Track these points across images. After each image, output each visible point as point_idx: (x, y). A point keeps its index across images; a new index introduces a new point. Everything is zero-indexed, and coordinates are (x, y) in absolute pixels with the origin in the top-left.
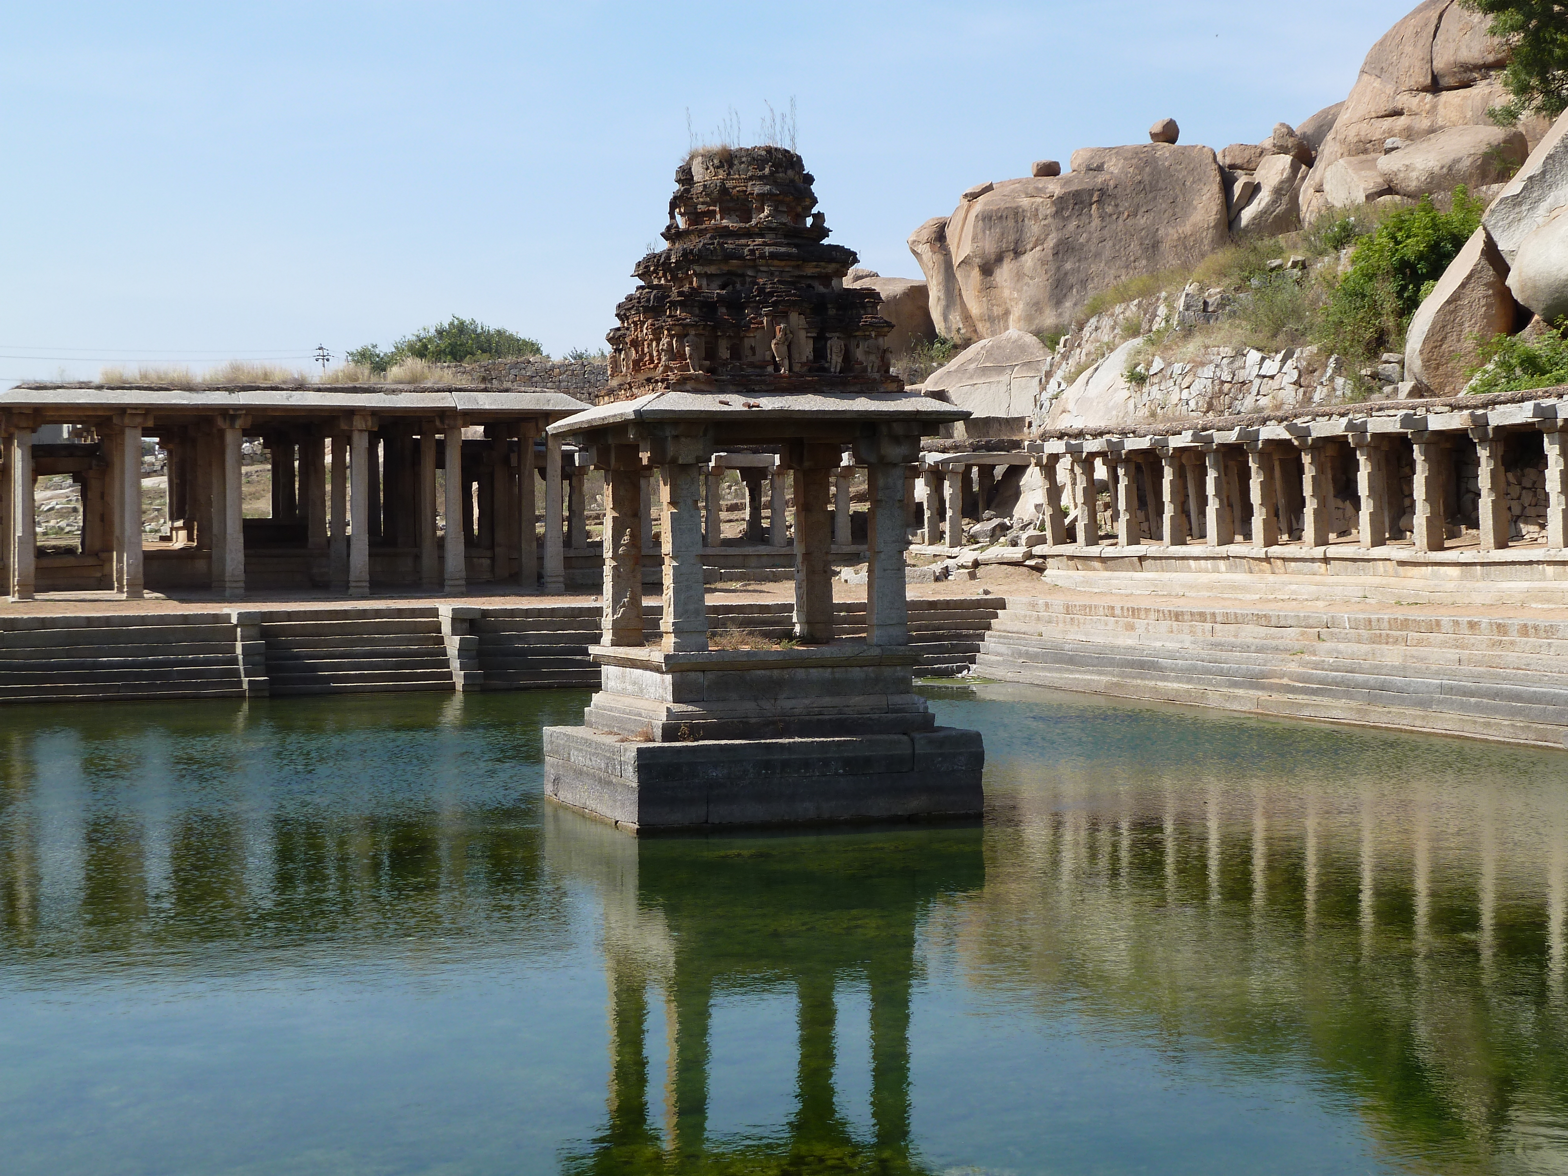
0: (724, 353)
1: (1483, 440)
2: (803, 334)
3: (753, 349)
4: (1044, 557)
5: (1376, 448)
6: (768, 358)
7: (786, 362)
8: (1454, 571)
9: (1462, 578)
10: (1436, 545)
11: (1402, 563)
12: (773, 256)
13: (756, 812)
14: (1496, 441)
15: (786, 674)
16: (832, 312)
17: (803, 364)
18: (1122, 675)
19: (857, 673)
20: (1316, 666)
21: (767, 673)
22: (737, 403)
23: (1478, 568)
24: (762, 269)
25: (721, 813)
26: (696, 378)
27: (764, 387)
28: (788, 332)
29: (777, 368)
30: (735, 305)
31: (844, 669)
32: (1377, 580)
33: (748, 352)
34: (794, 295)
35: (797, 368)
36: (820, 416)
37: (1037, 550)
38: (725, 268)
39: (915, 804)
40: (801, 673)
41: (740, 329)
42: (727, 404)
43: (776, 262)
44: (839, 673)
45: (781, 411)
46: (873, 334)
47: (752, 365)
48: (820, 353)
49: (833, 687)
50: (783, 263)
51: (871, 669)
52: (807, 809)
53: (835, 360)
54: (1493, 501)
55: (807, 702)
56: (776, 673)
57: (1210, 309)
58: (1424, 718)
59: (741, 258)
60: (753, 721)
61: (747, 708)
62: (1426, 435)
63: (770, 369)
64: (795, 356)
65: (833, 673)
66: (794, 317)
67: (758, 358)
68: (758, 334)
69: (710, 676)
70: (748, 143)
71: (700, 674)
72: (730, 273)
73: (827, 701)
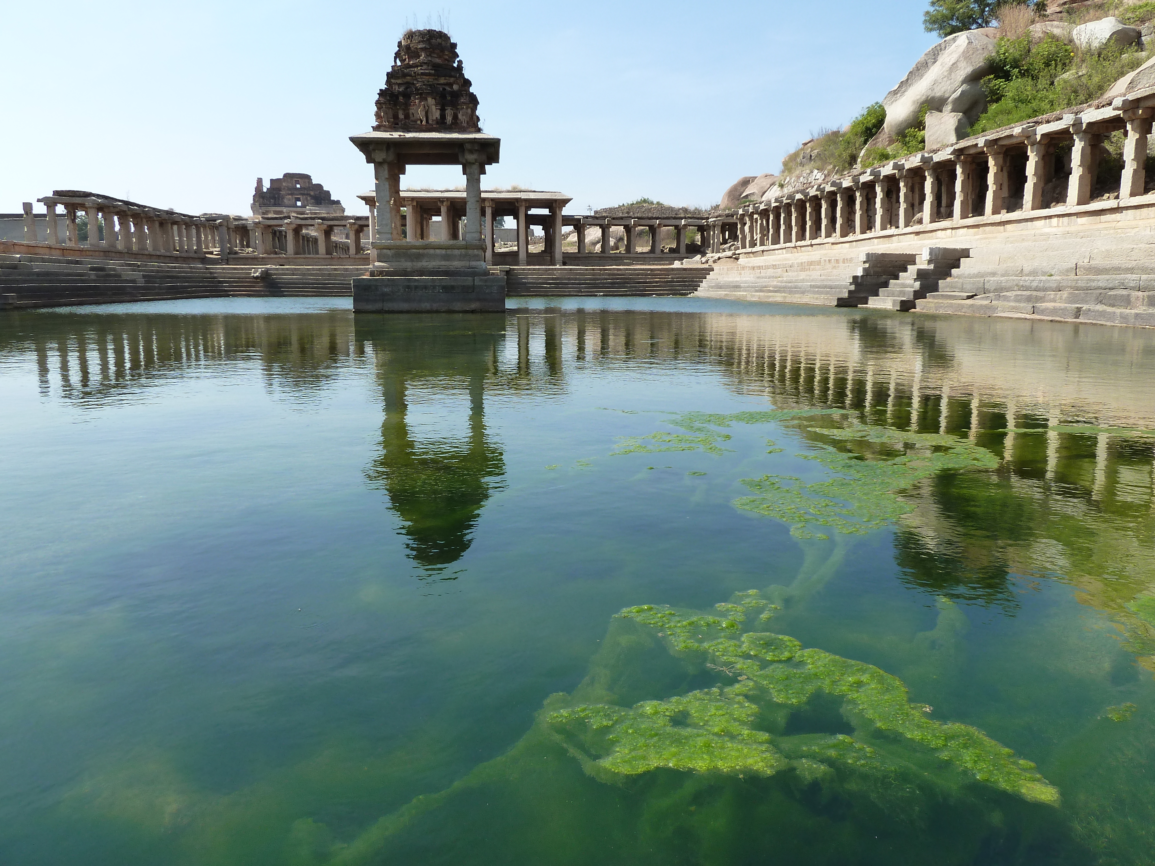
0: (401, 116)
1: (858, 189)
2: (434, 107)
3: (413, 114)
4: (739, 254)
5: (829, 198)
6: (419, 118)
7: (425, 119)
8: (847, 245)
9: (850, 247)
10: (842, 236)
11: (833, 244)
12: (422, 74)
13: (405, 306)
14: (863, 189)
15: (426, 251)
16: (449, 98)
17: (433, 120)
18: (730, 291)
19: (456, 252)
20: (781, 282)
21: (418, 251)
22: (396, 135)
23: (855, 243)
24: (419, 80)
25: (389, 306)
26: (385, 126)
27: (415, 130)
28: (426, 105)
29: (421, 122)
30: (407, 96)
31: (451, 250)
32: (825, 252)
33: (411, 116)
34: (429, 90)
35: (430, 122)
36: (431, 140)
37: (737, 252)
38: (405, 81)
39: (473, 306)
40: (432, 251)
41: (406, 106)
42: (392, 135)
43: (424, 77)
44: (449, 252)
45: (414, 138)
46: (465, 107)
47: (412, 121)
48: (443, 116)
49: (446, 258)
50: (428, 77)
51: (463, 250)
52: (426, 306)
53: (449, 119)
54: (860, 215)
55: (434, 263)
56: (421, 251)
57: (812, 158)
58: (800, 298)
59: (410, 76)
60: (408, 270)
61: (408, 265)
62: (842, 189)
63: (419, 122)
64: (430, 117)
65: (446, 252)
66: (430, 100)
67: (415, 118)
68: (414, 107)
69: (392, 251)
70: (421, 28)
71: (388, 251)
72: (407, 83)
73: (443, 263)
